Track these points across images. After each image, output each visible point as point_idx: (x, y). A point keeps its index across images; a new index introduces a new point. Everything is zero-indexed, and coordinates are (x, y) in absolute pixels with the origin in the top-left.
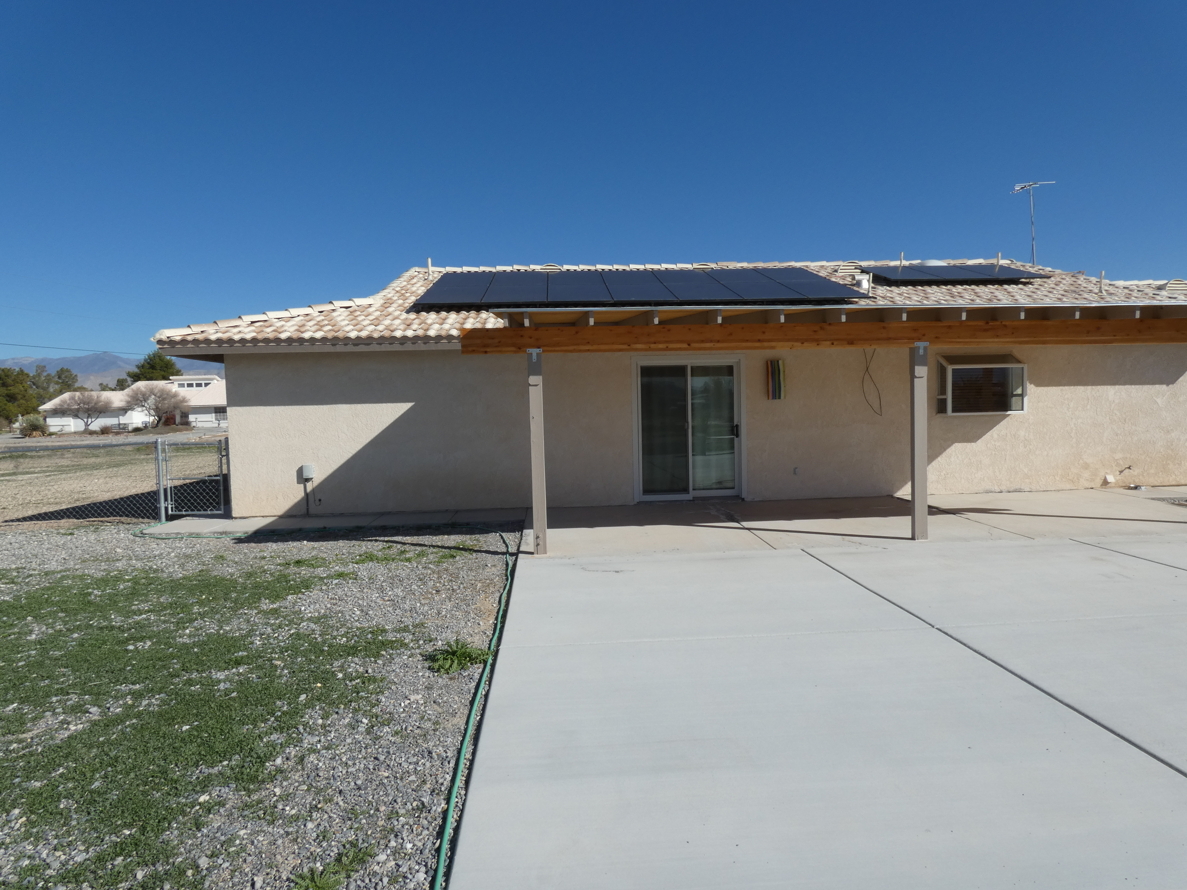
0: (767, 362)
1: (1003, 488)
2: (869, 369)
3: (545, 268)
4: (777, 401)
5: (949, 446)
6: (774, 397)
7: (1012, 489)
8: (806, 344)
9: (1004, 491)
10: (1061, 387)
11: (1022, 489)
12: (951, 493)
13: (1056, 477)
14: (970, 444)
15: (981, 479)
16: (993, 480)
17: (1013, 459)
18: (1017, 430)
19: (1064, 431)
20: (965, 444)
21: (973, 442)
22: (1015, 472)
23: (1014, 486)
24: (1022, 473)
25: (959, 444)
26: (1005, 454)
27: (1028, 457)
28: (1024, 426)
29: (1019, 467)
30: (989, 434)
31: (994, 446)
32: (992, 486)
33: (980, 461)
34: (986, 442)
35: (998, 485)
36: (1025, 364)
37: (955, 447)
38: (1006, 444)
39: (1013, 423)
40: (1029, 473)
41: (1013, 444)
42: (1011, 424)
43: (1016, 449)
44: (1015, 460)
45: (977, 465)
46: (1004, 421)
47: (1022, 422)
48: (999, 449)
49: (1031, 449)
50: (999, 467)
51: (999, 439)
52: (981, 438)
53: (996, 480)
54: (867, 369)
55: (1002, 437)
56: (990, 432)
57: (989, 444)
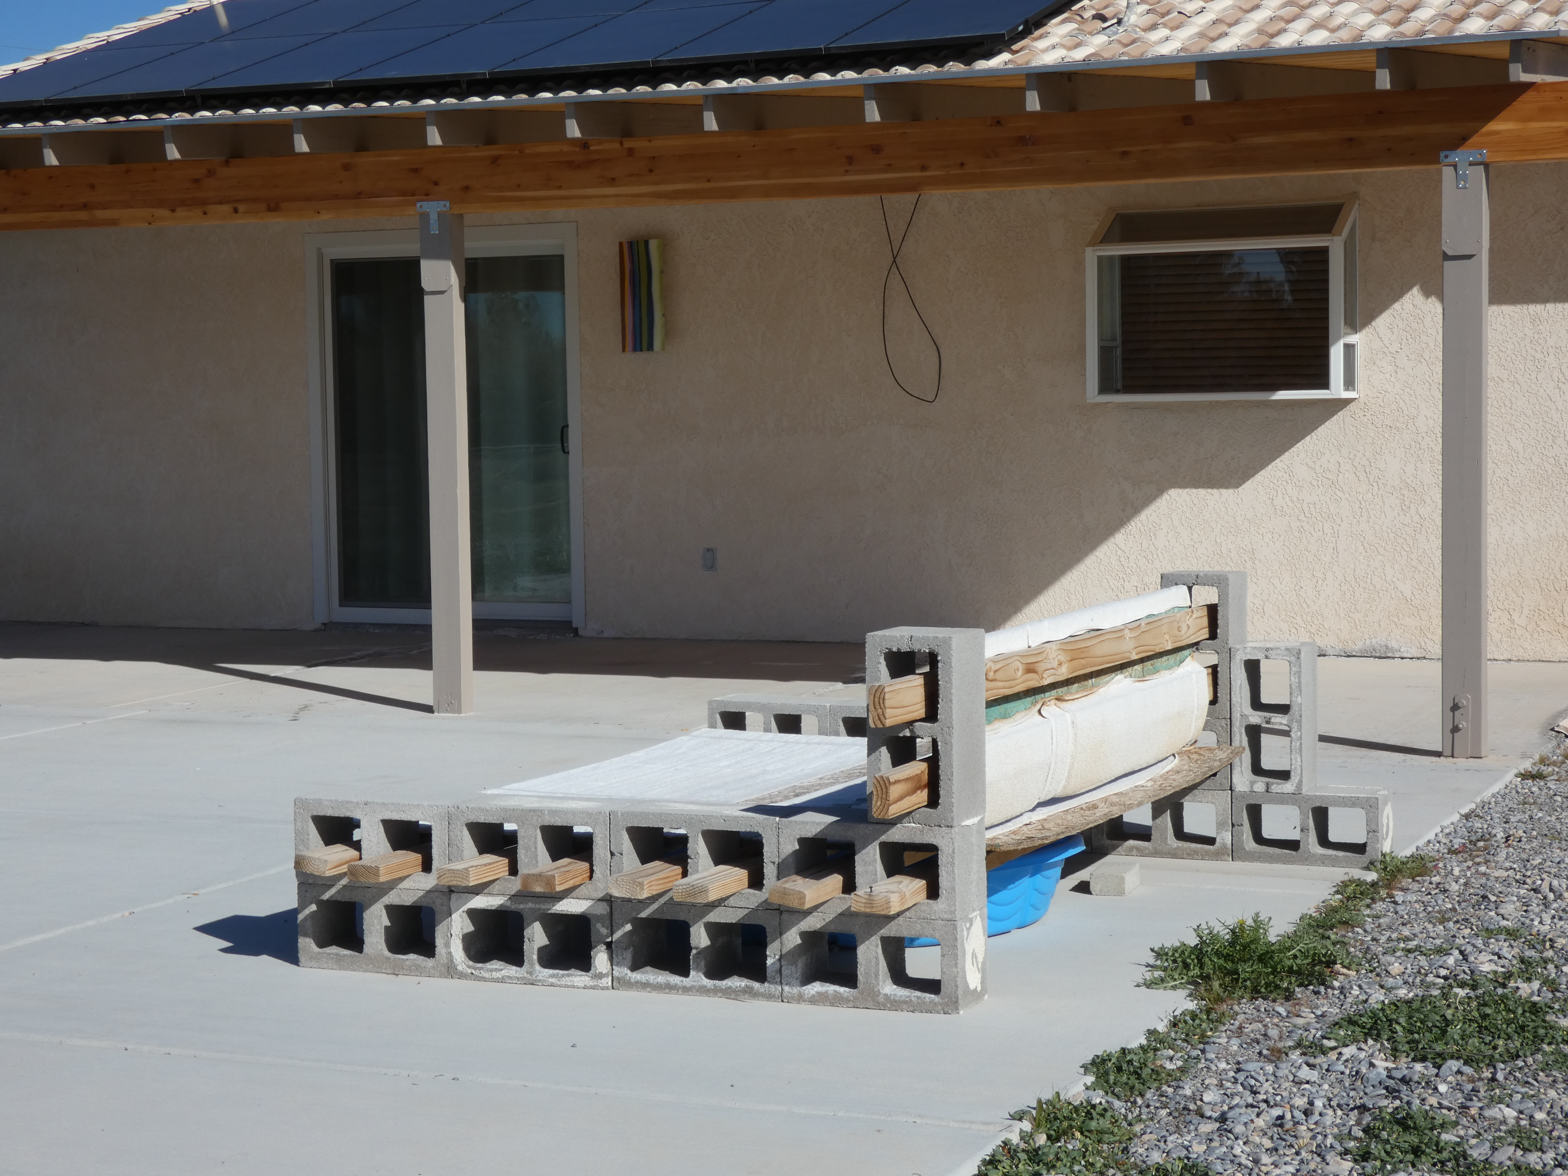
0: (621, 244)
2: (898, 259)
4: (645, 355)
5: (1149, 500)
6: (638, 347)
7: (1355, 648)
14: (1216, 493)
15: (1255, 609)
16: (1295, 616)
17: (1362, 547)
18: (1375, 454)
19: (1544, 458)
20: (1202, 492)
21: (1227, 487)
22: (1367, 591)
23: (1367, 636)
24: (1393, 596)
25: (1180, 491)
26: (1332, 531)
27: (1415, 545)
28: (1401, 442)
29: (1382, 574)
30: (1280, 464)
31: (1298, 505)
32: (1291, 633)
33: (1251, 550)
34: (1269, 490)
35: (1311, 633)
36: (1335, 238)
37: (1170, 503)
38: (1337, 498)
39: (1362, 429)
40: (1417, 596)
41: (1360, 498)
42: (1355, 433)
43: (1372, 516)
44: (1369, 550)
45: (1239, 562)
46: (1327, 423)
47: (1393, 429)
48: (1314, 514)
49: (1426, 516)
50: (1315, 573)
51: (1315, 483)
52: (1253, 475)
53: (1305, 616)
54: (894, 261)
55: (1324, 475)
56: (1283, 457)
57: (1280, 495)
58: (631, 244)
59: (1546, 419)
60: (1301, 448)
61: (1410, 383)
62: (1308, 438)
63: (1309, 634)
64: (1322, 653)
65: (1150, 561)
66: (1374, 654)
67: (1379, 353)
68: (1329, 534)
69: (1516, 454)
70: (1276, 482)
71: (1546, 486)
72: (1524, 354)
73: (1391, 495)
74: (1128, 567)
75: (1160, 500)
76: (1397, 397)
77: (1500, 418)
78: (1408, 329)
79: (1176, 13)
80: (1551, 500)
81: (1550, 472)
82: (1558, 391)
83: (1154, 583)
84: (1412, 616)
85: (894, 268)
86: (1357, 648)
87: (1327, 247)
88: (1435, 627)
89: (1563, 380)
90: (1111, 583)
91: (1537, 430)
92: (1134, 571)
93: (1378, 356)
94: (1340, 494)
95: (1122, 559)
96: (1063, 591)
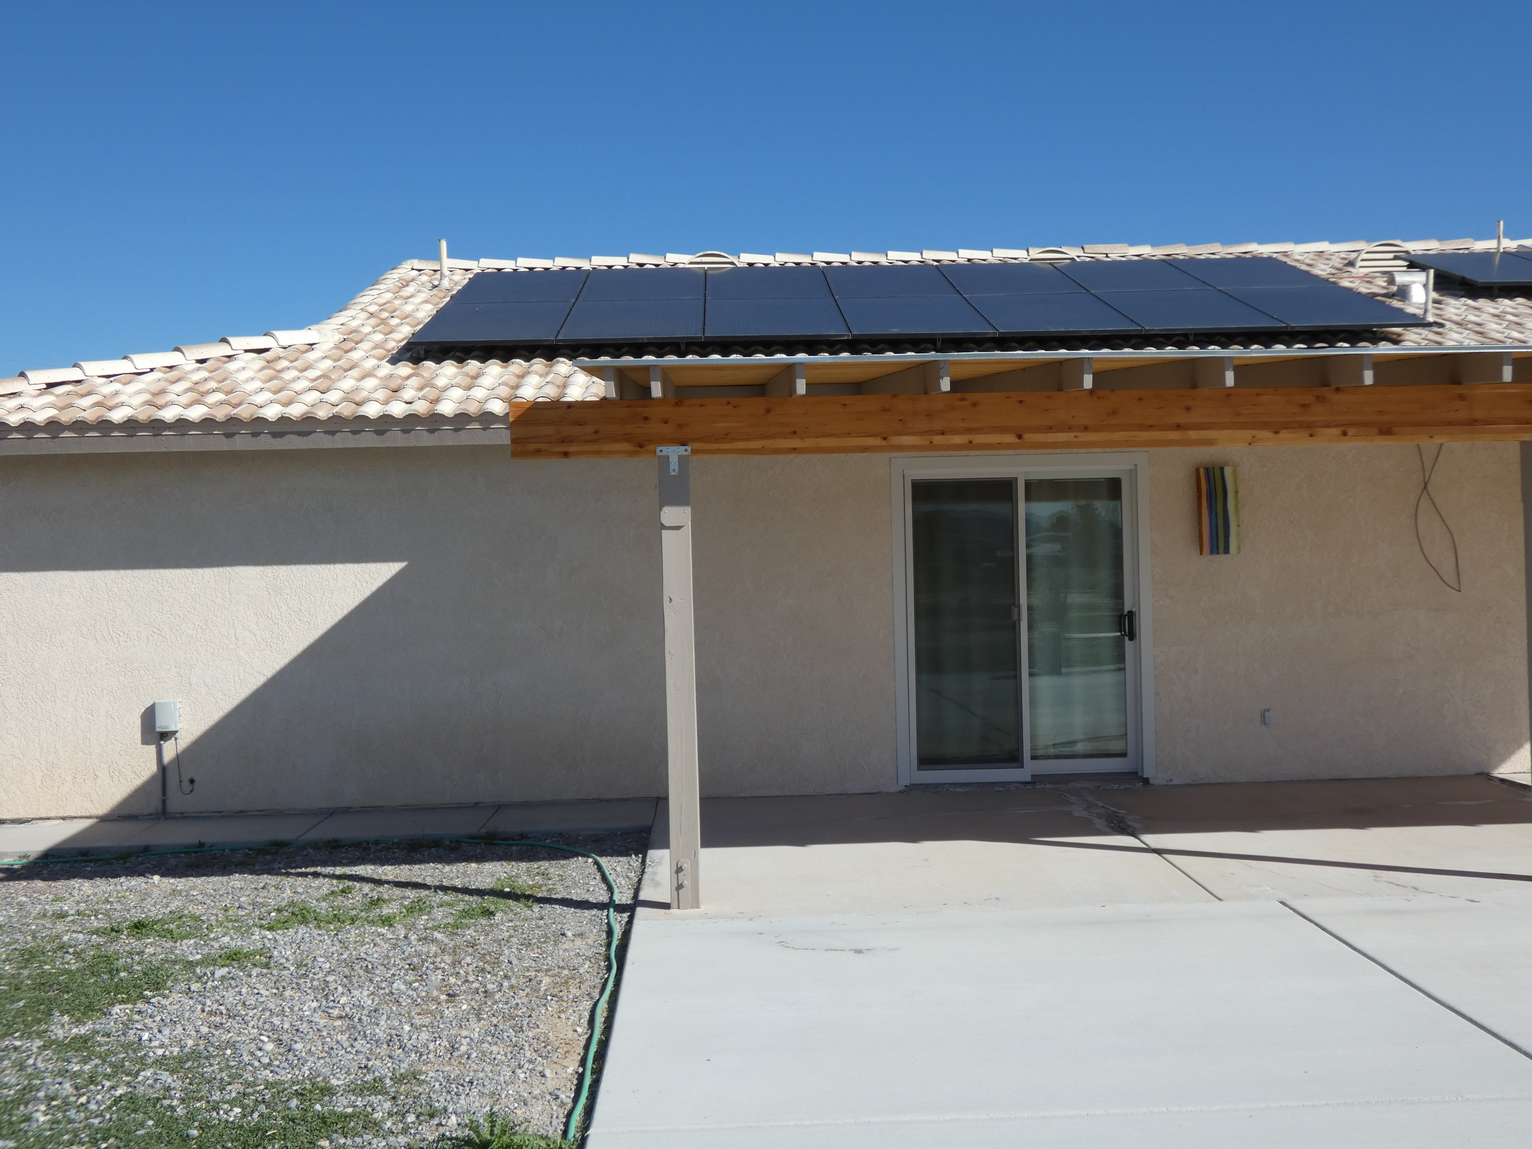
0: (1197, 470)
2: (1428, 486)
3: (699, 260)
4: (1221, 557)
6: (1214, 550)
8: (1284, 434)
58: (1207, 470)
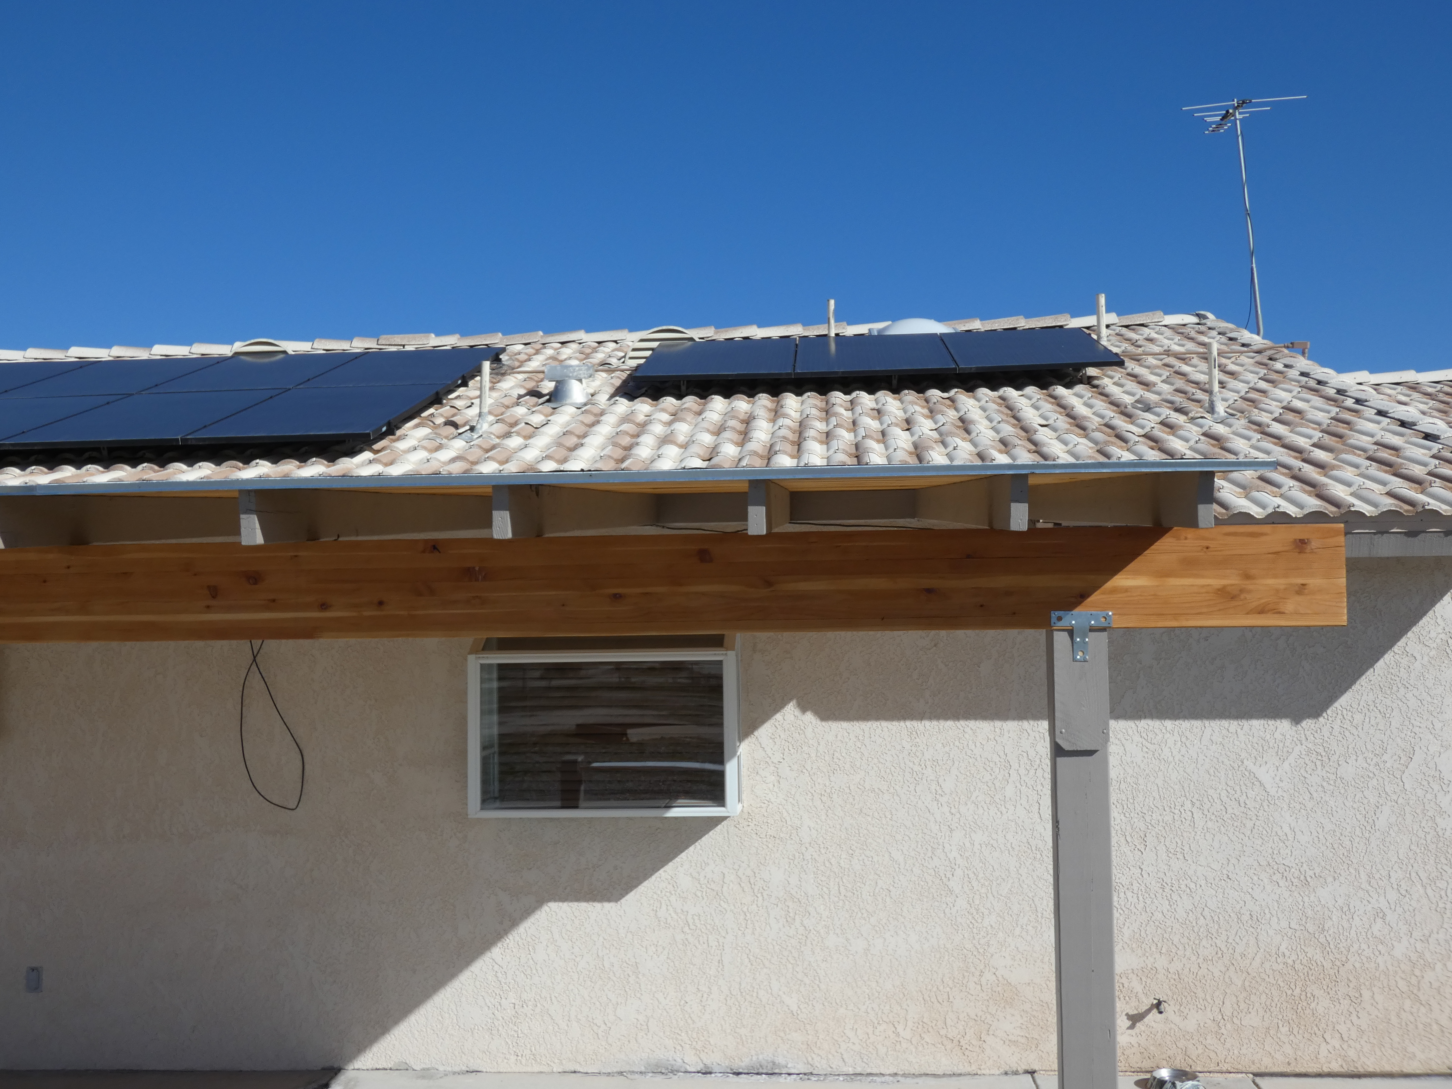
1: (714, 1059)
2: (258, 659)
5: (528, 912)
7: (742, 1064)
9: (716, 1069)
10: (909, 723)
11: (779, 1066)
12: (536, 1068)
13: (900, 1028)
14: (598, 905)
15: (639, 1026)
16: (680, 1032)
17: (747, 960)
18: (759, 864)
19: (924, 870)
20: (583, 905)
21: (609, 900)
22: (753, 1005)
23: (753, 1052)
24: (779, 1010)
25: (561, 904)
26: (717, 944)
27: (801, 957)
28: (785, 852)
29: (768, 988)
30: (663, 874)
31: (682, 917)
32: (677, 1051)
33: (634, 964)
34: (652, 902)
35: (696, 1050)
36: (729, 652)
37: (550, 915)
38: (722, 910)
39: (746, 839)
40: (804, 1010)
41: (745, 909)
42: (739, 844)
43: (758, 928)
44: (754, 964)
45: (622, 977)
46: (711, 833)
47: (777, 839)
48: (699, 926)
49: (811, 928)
50: (700, 987)
51: (699, 894)
52: (636, 886)
53: (690, 1032)
54: (254, 660)
55: (709, 886)
56: (666, 868)
57: (664, 907)
59: (925, 831)
60: (685, 858)
61: (793, 793)
62: (692, 848)
63: (694, 1051)
64: (708, 1071)
65: (529, 977)
66: (761, 1071)
67: (762, 763)
68: (714, 947)
69: (897, 866)
70: (659, 893)
71: (927, 897)
72: (902, 765)
73: (775, 906)
74: (505, 983)
75: (539, 912)
76: (780, 807)
77: (881, 829)
78: (790, 739)
79: (523, 424)
80: (932, 911)
81: (930, 883)
82: (936, 802)
83: (532, 999)
84: (799, 1031)
85: (254, 666)
86: (743, 1064)
87: (721, 661)
88: (822, 1041)
89: (940, 792)
90: (487, 1001)
91: (917, 842)
92: (511, 987)
93: (761, 766)
94: (725, 906)
95: (499, 975)
96: (435, 1009)
